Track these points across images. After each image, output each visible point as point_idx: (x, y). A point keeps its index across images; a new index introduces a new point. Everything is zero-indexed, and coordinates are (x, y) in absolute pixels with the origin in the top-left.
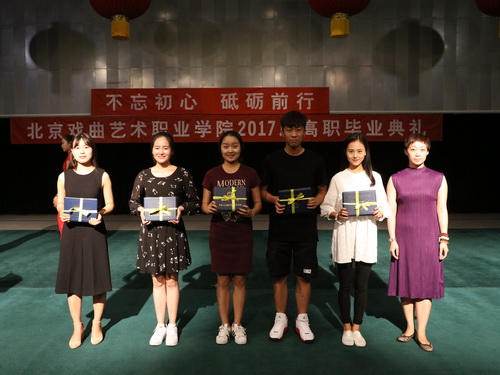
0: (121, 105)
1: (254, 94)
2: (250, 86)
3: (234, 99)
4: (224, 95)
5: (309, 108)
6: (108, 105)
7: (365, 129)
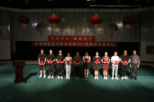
0: (54, 39)
2: (79, 36)
4: (74, 37)
5: (91, 40)
6: (51, 39)
7: (102, 45)
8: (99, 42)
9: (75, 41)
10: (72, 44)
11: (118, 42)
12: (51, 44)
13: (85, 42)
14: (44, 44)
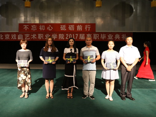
0: (28, 28)
1: (71, 25)
2: (70, 23)
3: (65, 27)
4: (61, 26)
5: (89, 30)
6: (24, 28)
7: (107, 37)
8: (103, 33)
9: (63, 32)
10: (58, 37)
11: (133, 33)
12: (24, 37)
13: (79, 32)
14: (13, 38)
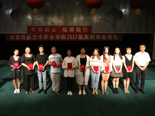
0: (35, 30)
1: (72, 28)
3: (66, 29)
4: (63, 28)
5: (86, 31)
6: (32, 30)
7: (101, 37)
8: (98, 34)
9: (65, 33)
10: (61, 37)
11: (123, 34)
12: (32, 37)
13: (78, 34)
14: (22, 38)
